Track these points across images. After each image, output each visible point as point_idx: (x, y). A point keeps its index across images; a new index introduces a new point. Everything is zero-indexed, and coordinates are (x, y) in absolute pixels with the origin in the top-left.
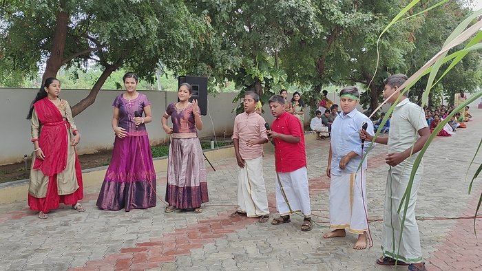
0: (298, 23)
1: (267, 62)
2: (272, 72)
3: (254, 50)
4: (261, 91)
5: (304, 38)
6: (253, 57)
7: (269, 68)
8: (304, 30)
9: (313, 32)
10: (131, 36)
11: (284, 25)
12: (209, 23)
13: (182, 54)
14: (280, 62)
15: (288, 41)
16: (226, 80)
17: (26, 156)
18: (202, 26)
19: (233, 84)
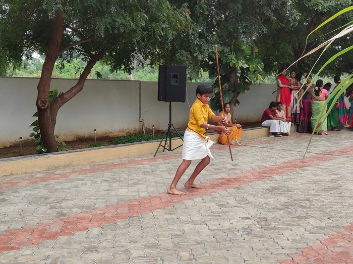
0: (275, 12)
1: (243, 51)
2: (248, 61)
3: (229, 39)
4: (236, 80)
5: (281, 26)
6: (228, 45)
7: (245, 57)
8: (282, 18)
9: (290, 20)
10: (122, 30)
11: (261, 14)
12: (188, 16)
13: (162, 45)
14: (256, 50)
15: (264, 30)
16: (201, 70)
17: (21, 138)
18: (182, 18)
19: (207, 73)
